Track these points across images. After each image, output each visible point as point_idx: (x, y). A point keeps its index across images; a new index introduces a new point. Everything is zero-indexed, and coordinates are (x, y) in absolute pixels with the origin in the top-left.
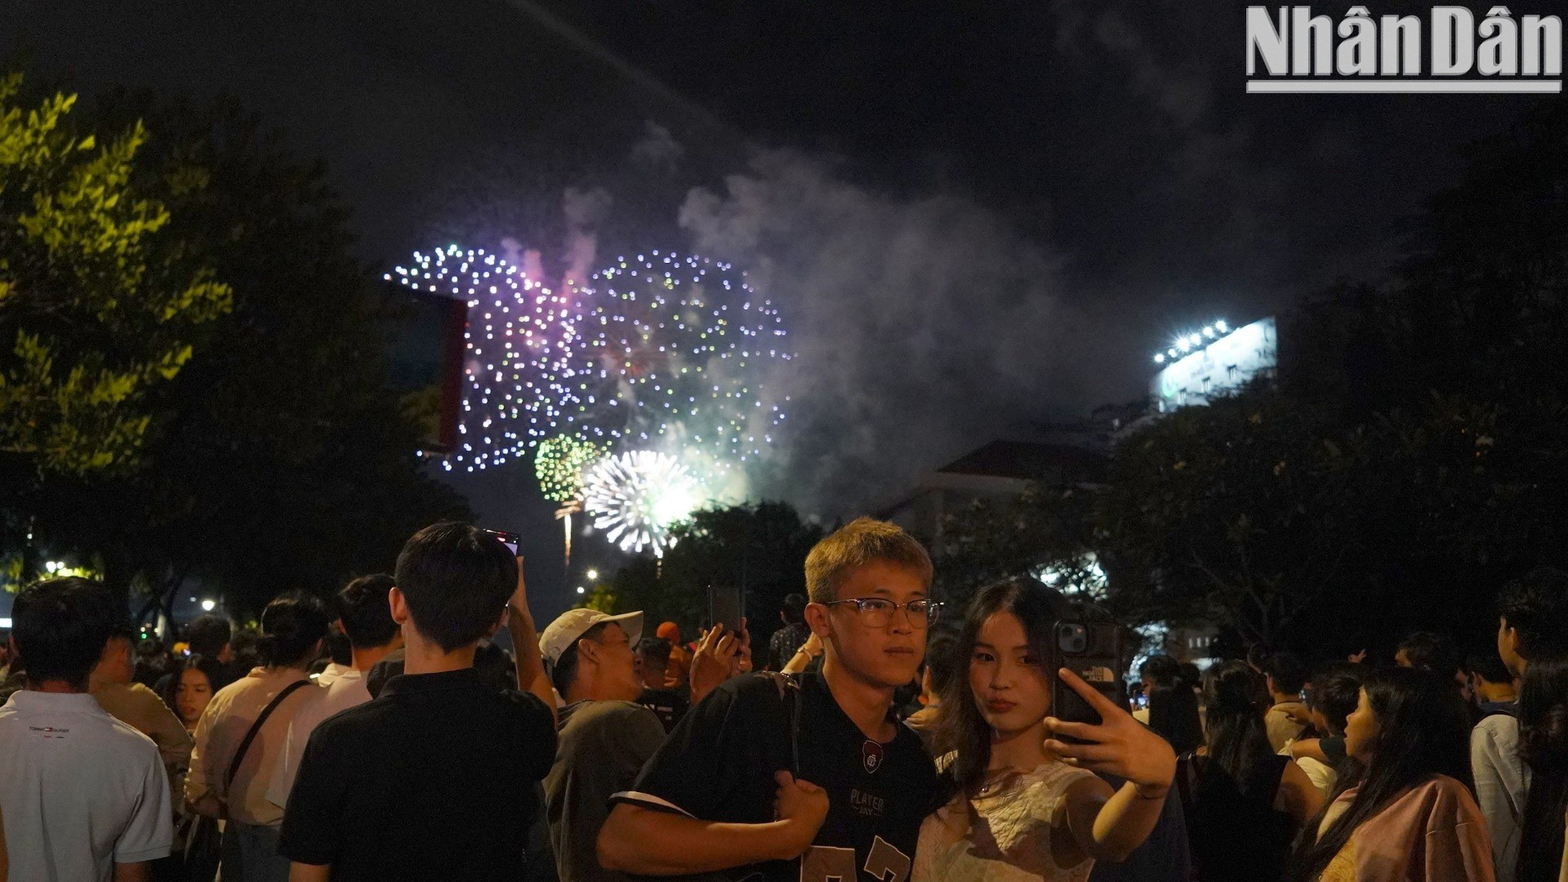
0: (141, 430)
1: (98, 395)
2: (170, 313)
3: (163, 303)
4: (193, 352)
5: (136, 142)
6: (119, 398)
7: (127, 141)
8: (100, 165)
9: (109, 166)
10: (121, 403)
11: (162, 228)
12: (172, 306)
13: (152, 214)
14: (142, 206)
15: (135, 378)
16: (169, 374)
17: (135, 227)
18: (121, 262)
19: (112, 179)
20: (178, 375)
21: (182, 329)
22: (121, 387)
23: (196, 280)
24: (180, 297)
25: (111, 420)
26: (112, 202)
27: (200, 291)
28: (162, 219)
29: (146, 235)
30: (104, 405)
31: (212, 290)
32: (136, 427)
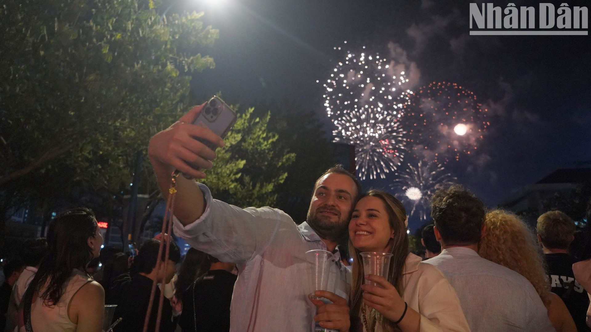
0: (275, 199)
1: (264, 191)
2: (280, 164)
3: (278, 161)
4: (288, 174)
5: (269, 117)
6: (270, 190)
7: (267, 117)
8: (260, 125)
9: (262, 125)
10: (271, 192)
11: (277, 140)
12: (280, 162)
13: (274, 136)
14: (270, 134)
15: (273, 184)
16: (282, 182)
17: (270, 141)
18: (267, 151)
19: (263, 128)
20: (284, 182)
21: (283, 169)
22: (270, 187)
23: (285, 153)
24: (282, 159)
25: (267, 196)
26: (264, 135)
27: (288, 156)
28: (277, 137)
29: (273, 143)
30: (266, 193)
31: (291, 155)
32: (274, 198)
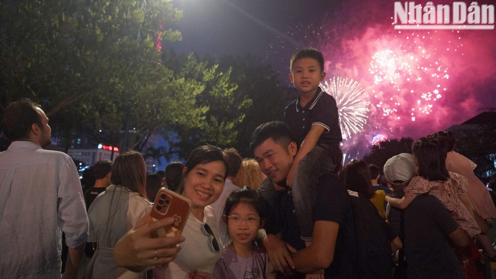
0: (236, 134)
1: (227, 128)
2: (240, 107)
3: (238, 105)
4: (245, 115)
5: (230, 71)
6: (231, 128)
7: (229, 71)
8: (224, 77)
9: (225, 77)
10: (232, 129)
11: (237, 89)
12: (240, 106)
13: (235, 86)
14: (232, 85)
15: (234, 123)
16: (241, 121)
17: (231, 90)
18: (229, 98)
19: (226, 80)
20: (243, 121)
21: (243, 110)
22: (231, 125)
23: (244, 99)
24: (242, 103)
25: (230, 132)
26: (227, 85)
27: (246, 101)
28: (237, 87)
29: (234, 91)
30: (228, 129)
31: (248, 101)
32: (235, 134)
